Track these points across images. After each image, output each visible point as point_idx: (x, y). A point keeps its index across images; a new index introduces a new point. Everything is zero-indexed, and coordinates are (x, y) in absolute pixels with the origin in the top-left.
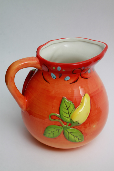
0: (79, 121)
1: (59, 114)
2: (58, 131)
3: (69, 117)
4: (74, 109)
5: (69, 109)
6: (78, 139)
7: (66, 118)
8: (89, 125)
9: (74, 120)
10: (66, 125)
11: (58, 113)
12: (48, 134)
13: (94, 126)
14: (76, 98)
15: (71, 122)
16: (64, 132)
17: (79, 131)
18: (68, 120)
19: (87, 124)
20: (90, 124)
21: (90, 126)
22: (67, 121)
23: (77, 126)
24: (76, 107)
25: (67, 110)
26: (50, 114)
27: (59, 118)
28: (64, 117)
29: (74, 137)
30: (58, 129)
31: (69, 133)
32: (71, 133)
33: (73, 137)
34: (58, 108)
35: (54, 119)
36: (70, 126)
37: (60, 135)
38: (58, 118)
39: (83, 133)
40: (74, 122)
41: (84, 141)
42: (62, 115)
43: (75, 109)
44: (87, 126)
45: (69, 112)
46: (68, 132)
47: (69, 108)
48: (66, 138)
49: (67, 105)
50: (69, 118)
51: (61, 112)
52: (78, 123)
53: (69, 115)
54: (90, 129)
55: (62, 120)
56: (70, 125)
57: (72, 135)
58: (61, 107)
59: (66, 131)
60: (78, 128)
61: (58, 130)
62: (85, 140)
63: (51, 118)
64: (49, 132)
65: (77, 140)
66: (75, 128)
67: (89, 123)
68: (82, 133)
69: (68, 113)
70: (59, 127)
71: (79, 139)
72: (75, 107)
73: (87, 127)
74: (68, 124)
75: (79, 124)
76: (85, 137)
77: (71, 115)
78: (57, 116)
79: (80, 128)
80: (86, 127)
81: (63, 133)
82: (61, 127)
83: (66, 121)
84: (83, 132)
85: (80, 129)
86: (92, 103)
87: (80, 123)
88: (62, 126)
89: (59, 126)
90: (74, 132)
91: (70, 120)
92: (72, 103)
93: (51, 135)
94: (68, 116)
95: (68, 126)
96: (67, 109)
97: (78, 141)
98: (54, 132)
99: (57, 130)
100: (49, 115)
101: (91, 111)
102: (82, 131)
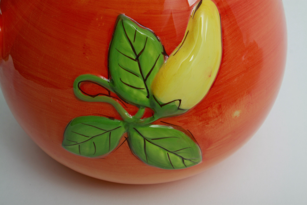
0: (180, 101)
1: (108, 78)
2: (107, 135)
3: (143, 86)
4: (162, 56)
5: (143, 58)
6: (180, 160)
7: (135, 91)
8: (217, 111)
9: (164, 98)
10: (133, 113)
11: (105, 72)
12: (77, 146)
13: (237, 113)
14: (171, 18)
15: (152, 104)
16: (128, 139)
17: (183, 134)
18: (142, 96)
19: (209, 108)
20: (220, 107)
21: (221, 113)
22: (138, 102)
23: (174, 117)
24: (167, 52)
25: (136, 63)
26: (77, 76)
27: (109, 92)
28: (127, 88)
29: (167, 152)
30: (108, 129)
31: (147, 142)
32: (153, 141)
33: (162, 154)
34: (103, 57)
35: (93, 96)
36: (148, 119)
37: (117, 148)
38: (107, 93)
39: (197, 140)
40: (162, 105)
41: (201, 162)
42: (117, 81)
43: (165, 59)
44: (210, 115)
45: (143, 69)
46: (145, 139)
47: (144, 54)
48: (138, 158)
49: (134, 44)
50: (145, 90)
51: (114, 68)
52: (179, 109)
53: (145, 80)
54: (222, 123)
55: (118, 97)
56: (150, 113)
57: (158, 148)
58: (114, 53)
59: (135, 135)
60: (178, 124)
61: (110, 132)
62: (204, 159)
63: (80, 92)
64: (80, 139)
65: (177, 161)
66: (169, 124)
67: (217, 105)
68: (193, 138)
69: (139, 72)
70: (112, 121)
71: (183, 159)
72: (166, 49)
73: (210, 118)
74: (142, 111)
75: (179, 111)
76: (204, 152)
77: (150, 81)
78: (100, 85)
79: (186, 123)
80: (206, 120)
81: (126, 142)
82: (116, 121)
83: (134, 101)
84: (197, 134)
85: (185, 127)
86: (226, 33)
87: (183, 106)
88: (120, 117)
89: (112, 118)
90: (166, 136)
91: (148, 97)
92: (152, 38)
93: (87, 149)
94: (139, 82)
95: (142, 118)
96: (134, 58)
97: (182, 165)
98: (94, 140)
99: (103, 132)
100: (73, 81)
101: (222, 62)
102: (192, 132)
